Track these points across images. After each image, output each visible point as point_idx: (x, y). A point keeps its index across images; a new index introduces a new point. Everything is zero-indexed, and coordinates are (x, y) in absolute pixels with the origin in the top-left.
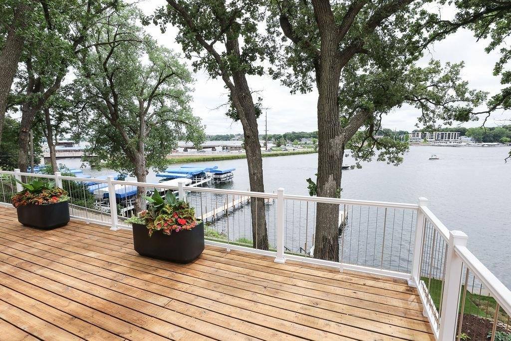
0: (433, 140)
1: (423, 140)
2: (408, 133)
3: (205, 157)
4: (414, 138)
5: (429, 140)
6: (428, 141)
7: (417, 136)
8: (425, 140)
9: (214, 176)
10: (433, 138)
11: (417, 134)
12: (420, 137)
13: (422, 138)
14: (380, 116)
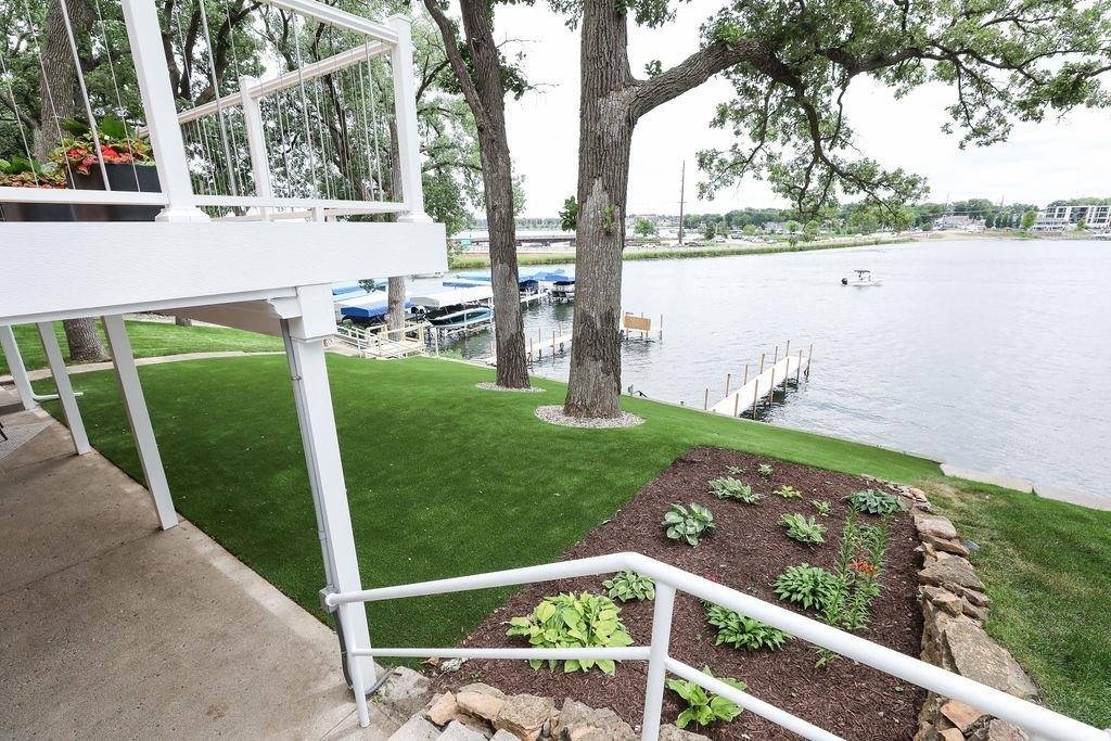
0: (1102, 225)
1: (1075, 226)
2: (1036, 209)
3: (549, 256)
4: (1050, 220)
5: (1091, 225)
6: (1087, 228)
7: (1059, 216)
8: (1081, 226)
9: (554, 288)
10: (1103, 221)
11: (1061, 210)
12: (1067, 218)
13: (1073, 221)
14: (839, 102)
